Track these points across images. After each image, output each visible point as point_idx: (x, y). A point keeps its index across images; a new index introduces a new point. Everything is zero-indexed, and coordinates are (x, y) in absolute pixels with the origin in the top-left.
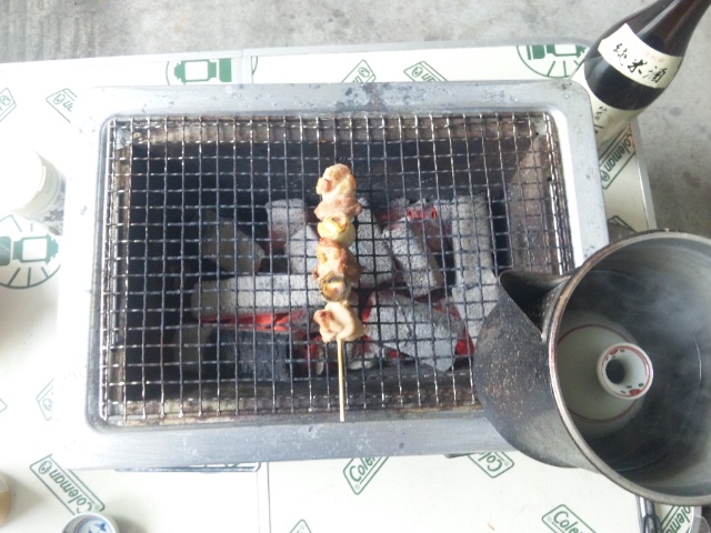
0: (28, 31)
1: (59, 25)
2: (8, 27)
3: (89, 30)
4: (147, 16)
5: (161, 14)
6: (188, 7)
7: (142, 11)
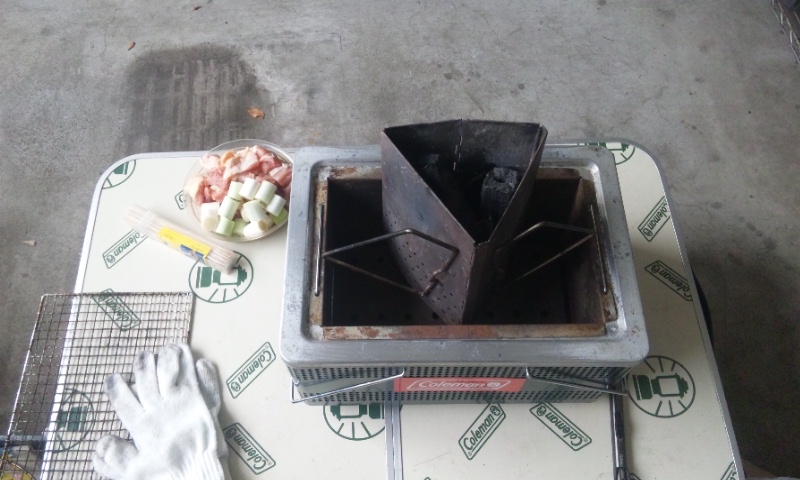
4: (287, 131)
5: (298, 130)
6: (319, 125)
7: (283, 127)
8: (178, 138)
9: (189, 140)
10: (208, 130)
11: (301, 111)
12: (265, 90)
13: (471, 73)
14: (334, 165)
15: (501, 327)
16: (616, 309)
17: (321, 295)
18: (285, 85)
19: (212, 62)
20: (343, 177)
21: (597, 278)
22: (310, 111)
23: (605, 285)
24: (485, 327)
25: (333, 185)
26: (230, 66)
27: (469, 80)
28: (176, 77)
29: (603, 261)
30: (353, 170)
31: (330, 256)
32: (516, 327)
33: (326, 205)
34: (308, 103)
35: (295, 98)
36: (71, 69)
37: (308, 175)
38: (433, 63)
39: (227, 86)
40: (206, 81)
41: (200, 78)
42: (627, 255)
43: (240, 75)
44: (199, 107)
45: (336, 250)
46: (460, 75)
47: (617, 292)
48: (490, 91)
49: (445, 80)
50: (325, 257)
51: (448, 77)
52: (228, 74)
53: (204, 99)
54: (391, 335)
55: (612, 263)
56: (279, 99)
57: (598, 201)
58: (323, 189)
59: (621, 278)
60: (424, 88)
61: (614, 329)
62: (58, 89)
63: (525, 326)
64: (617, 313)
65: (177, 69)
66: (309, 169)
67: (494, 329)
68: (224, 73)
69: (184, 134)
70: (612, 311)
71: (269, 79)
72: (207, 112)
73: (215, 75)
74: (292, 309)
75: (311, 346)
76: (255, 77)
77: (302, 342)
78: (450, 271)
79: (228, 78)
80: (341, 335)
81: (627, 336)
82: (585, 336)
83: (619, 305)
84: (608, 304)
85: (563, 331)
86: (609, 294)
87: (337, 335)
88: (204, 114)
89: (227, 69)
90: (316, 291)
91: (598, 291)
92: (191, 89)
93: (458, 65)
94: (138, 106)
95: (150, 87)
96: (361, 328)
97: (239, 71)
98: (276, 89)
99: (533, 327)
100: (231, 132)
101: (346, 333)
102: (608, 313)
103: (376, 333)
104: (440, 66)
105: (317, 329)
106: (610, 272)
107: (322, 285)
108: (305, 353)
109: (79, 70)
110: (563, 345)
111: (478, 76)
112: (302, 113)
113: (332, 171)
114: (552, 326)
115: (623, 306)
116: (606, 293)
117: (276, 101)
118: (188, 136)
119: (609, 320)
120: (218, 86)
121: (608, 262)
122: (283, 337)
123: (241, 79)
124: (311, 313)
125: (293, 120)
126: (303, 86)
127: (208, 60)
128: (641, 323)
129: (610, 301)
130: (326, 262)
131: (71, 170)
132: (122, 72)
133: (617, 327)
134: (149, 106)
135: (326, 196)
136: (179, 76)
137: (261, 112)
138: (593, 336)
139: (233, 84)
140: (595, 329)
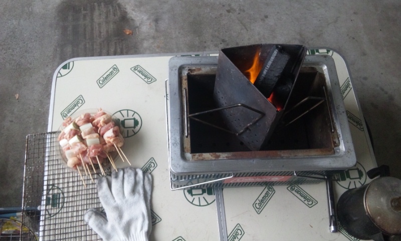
0: (95, 47)
1: (108, 45)
2: (86, 45)
3: (121, 47)
4: (145, 42)
5: (151, 41)
6: (162, 38)
7: (143, 39)
8: (87, 46)
9: (93, 47)
10: (103, 41)
11: (152, 30)
12: (132, 19)
13: (240, 10)
14: (190, 67)
15: (282, 151)
16: (339, 141)
17: (189, 137)
18: (143, 17)
19: (102, 4)
20: (195, 73)
21: (328, 125)
22: (156, 30)
23: (332, 128)
24: (274, 151)
25: (190, 78)
26: (112, 6)
27: (239, 13)
28: (83, 12)
29: (331, 116)
30: (200, 69)
31: (193, 116)
32: (290, 151)
33: (187, 88)
34: (155, 26)
35: (148, 23)
36: (26, 8)
37: (177, 72)
38: (220, 4)
39: (111, 17)
40: (100, 15)
41: (96, 13)
42: (343, 112)
43: (118, 11)
44: (97, 29)
45: (197, 114)
46: (235, 10)
47: (339, 131)
48: (250, 19)
49: (227, 13)
50: (190, 117)
51: (229, 11)
52: (111, 11)
53: (99, 24)
54: (226, 157)
55: (336, 116)
56: (140, 24)
57: (327, 84)
58: (185, 80)
59: (341, 125)
60: (216, 18)
61: (338, 151)
62: (20, 20)
63: (294, 150)
64: (339, 142)
65: (84, 8)
66: (177, 69)
67: (279, 152)
68: (110, 10)
69: (90, 44)
70: (337, 142)
71: (134, 13)
72: (102, 31)
73: (105, 11)
74: (175, 145)
75: (187, 164)
76: (126, 12)
77: (182, 162)
78: (258, 124)
79: (111, 13)
80: (201, 158)
81: (345, 154)
82: (325, 155)
83: (341, 138)
84: (335, 138)
85: (313, 153)
86: (335, 133)
87: (199, 158)
88: (100, 32)
89: (111, 8)
90: (186, 135)
91: (329, 131)
92: (92, 19)
93: (233, 5)
94: (64, 29)
95: (70, 18)
96: (211, 154)
97: (118, 9)
98: (138, 18)
99: (299, 150)
100: (115, 42)
101: (203, 157)
102: (335, 143)
103: (219, 156)
104: (224, 6)
105: (189, 155)
106: (335, 121)
107: (189, 132)
108: (184, 168)
109: (30, 8)
110: (314, 160)
111: (244, 11)
112: (152, 31)
113: (189, 70)
114: (308, 150)
115: (343, 139)
116: (334, 132)
117: (138, 25)
118: (93, 45)
119: (335, 146)
120: (107, 17)
121: (334, 116)
122: (172, 160)
123: (119, 13)
124: (184, 147)
125: (148, 35)
126: (152, 17)
127: (101, 3)
128: (352, 148)
129: (336, 136)
130: (190, 119)
131: (31, 64)
132: (54, 10)
133: (339, 150)
134: (70, 28)
135: (187, 84)
136: (85, 12)
137: (131, 31)
138: (328, 155)
139: (115, 16)
140: (329, 151)
